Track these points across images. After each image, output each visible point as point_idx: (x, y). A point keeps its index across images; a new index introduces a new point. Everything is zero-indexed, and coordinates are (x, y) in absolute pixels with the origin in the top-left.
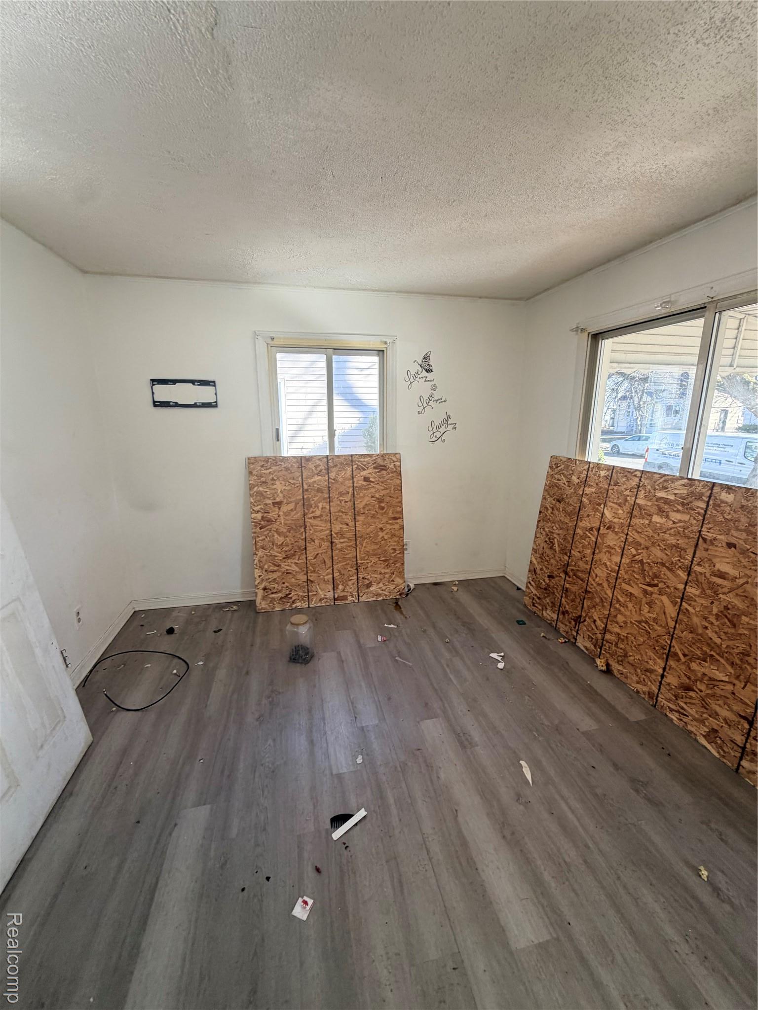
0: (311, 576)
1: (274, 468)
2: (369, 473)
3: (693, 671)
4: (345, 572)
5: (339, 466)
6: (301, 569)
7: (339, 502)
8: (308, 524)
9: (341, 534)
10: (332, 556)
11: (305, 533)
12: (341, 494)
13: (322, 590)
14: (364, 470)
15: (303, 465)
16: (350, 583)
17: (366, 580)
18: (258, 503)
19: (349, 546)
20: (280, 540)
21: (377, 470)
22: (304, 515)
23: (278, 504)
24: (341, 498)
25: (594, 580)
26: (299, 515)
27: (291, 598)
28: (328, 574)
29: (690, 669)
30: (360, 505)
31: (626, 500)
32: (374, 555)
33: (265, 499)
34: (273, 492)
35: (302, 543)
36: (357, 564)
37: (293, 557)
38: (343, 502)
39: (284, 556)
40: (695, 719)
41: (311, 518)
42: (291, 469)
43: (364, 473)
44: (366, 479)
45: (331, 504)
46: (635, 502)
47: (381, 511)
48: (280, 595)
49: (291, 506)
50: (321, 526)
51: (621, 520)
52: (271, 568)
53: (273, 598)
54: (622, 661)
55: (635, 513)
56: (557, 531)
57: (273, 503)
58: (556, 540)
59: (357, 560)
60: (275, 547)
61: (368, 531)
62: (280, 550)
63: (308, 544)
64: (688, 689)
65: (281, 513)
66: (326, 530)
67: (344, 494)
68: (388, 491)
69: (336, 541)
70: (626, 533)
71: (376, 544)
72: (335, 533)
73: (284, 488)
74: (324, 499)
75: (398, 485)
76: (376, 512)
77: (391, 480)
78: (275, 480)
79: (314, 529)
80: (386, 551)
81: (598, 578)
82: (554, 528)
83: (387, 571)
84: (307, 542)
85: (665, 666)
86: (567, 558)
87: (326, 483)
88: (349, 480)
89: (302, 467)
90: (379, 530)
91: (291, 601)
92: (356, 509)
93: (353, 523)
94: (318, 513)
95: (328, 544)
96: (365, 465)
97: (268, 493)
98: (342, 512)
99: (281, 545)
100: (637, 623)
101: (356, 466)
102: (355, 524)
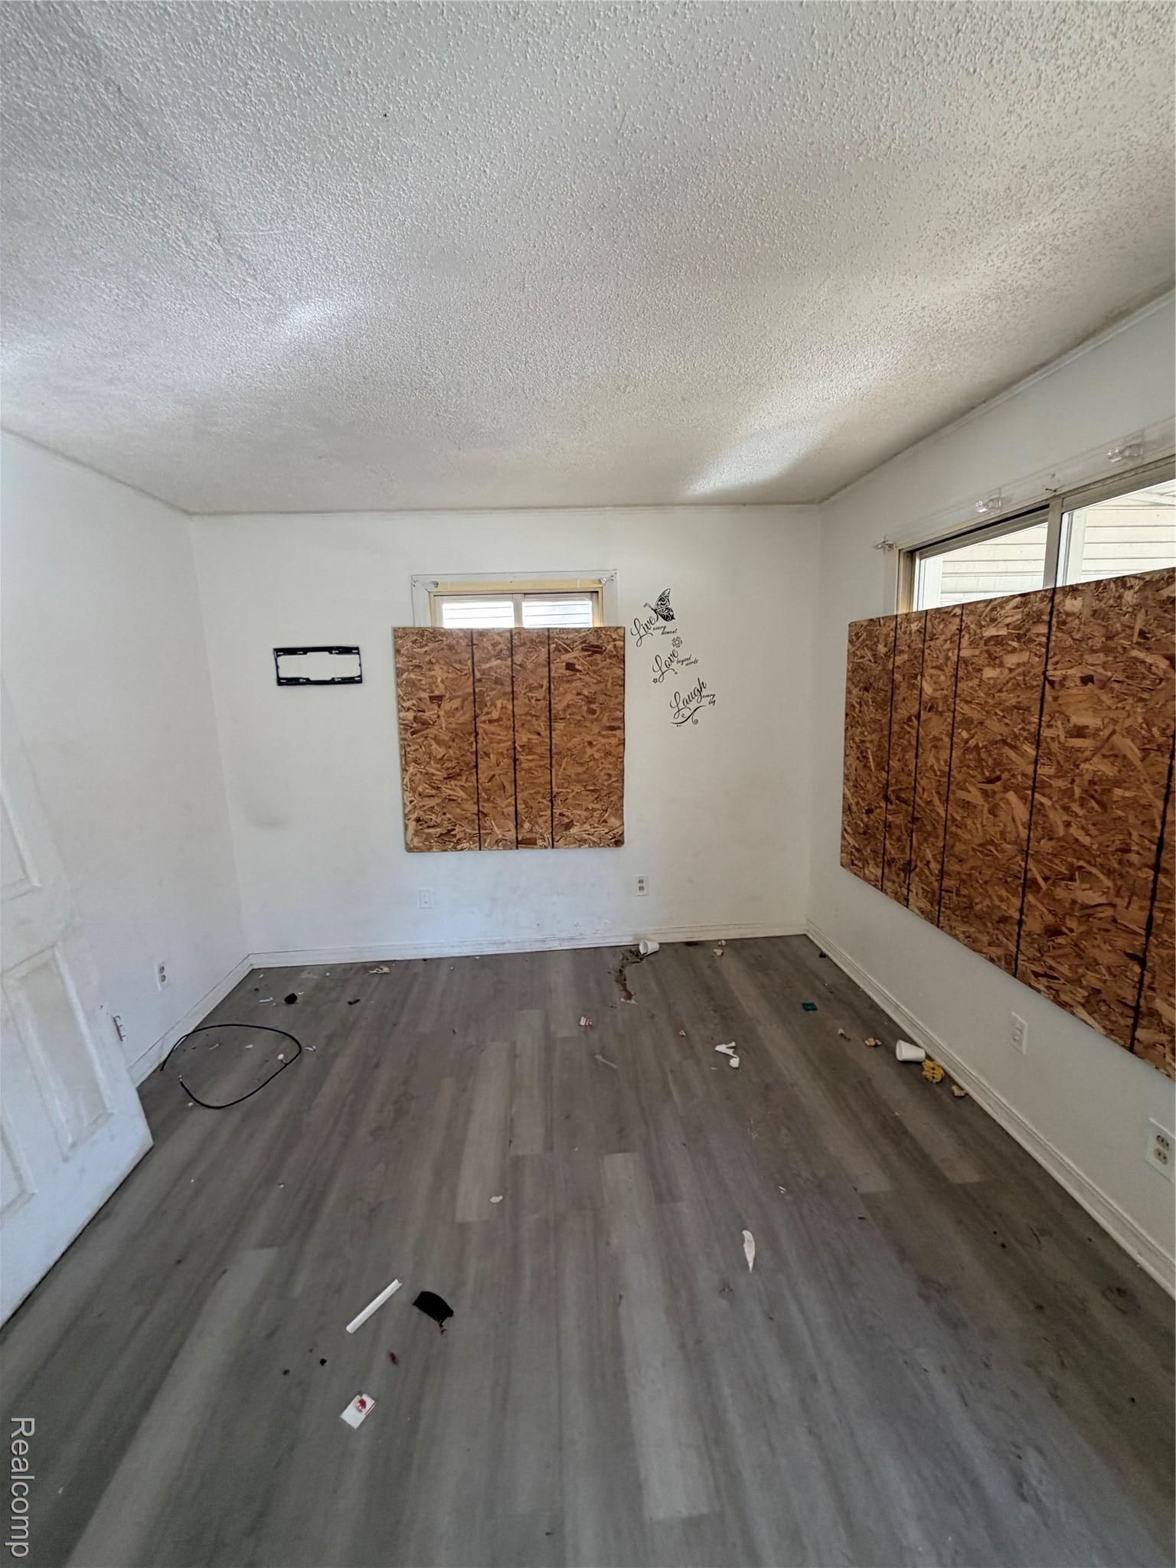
0: (483, 806)
1: (431, 645)
2: (575, 658)
3: (1058, 901)
4: (533, 804)
5: (529, 645)
6: (470, 796)
7: (527, 701)
8: (480, 731)
9: (528, 748)
10: (515, 780)
11: (477, 743)
12: (531, 688)
13: (498, 828)
14: (567, 651)
15: (475, 642)
16: (540, 820)
17: (564, 818)
18: (409, 696)
19: (540, 766)
20: (439, 751)
21: (586, 653)
22: (475, 717)
23: (437, 699)
24: (530, 694)
25: (921, 798)
26: (467, 717)
27: (455, 836)
28: (508, 805)
29: (1054, 899)
30: (558, 706)
31: (948, 658)
32: (578, 782)
33: (417, 690)
34: (430, 680)
35: (471, 758)
36: (552, 793)
37: (459, 778)
38: (533, 701)
39: (446, 776)
40: (1069, 981)
41: (484, 722)
42: (456, 647)
43: (567, 657)
44: (570, 666)
45: (515, 702)
46: (958, 656)
47: (591, 717)
48: (439, 830)
49: (456, 703)
50: (499, 735)
51: (945, 692)
52: (427, 791)
53: (429, 834)
54: (967, 916)
55: (961, 673)
56: (869, 738)
57: (430, 697)
58: (869, 751)
59: (551, 788)
60: (432, 762)
61: (570, 745)
62: (439, 766)
63: (479, 760)
64: (1057, 932)
65: (442, 713)
66: (506, 741)
67: (535, 688)
68: (602, 686)
69: (521, 757)
70: (952, 709)
71: (582, 764)
72: (521, 746)
73: (446, 675)
74: (505, 694)
75: (618, 677)
76: (583, 716)
77: (608, 669)
78: (432, 663)
79: (490, 739)
80: (594, 777)
81: (926, 793)
82: (866, 733)
83: (597, 806)
84: (479, 756)
85: (1022, 904)
86: (884, 775)
87: (508, 671)
88: (544, 666)
89: (472, 645)
90: (586, 744)
91: (455, 840)
92: (553, 712)
93: (548, 732)
94: (495, 715)
95: (508, 761)
96: (568, 645)
97: (423, 682)
98: (533, 716)
99: (441, 759)
100: (981, 849)
101: (554, 645)
102: (551, 734)
